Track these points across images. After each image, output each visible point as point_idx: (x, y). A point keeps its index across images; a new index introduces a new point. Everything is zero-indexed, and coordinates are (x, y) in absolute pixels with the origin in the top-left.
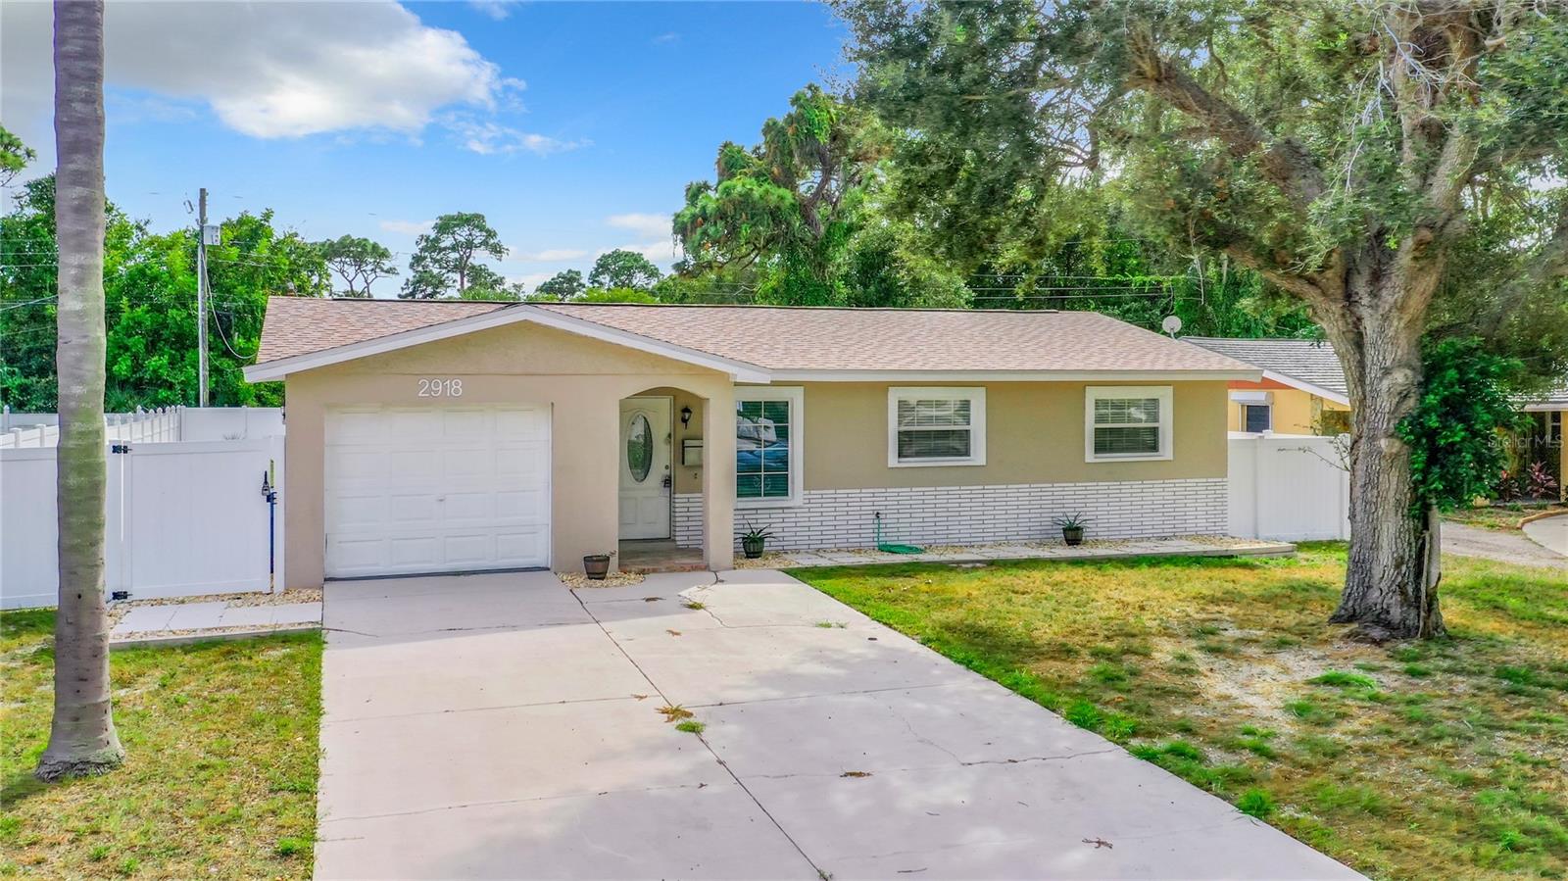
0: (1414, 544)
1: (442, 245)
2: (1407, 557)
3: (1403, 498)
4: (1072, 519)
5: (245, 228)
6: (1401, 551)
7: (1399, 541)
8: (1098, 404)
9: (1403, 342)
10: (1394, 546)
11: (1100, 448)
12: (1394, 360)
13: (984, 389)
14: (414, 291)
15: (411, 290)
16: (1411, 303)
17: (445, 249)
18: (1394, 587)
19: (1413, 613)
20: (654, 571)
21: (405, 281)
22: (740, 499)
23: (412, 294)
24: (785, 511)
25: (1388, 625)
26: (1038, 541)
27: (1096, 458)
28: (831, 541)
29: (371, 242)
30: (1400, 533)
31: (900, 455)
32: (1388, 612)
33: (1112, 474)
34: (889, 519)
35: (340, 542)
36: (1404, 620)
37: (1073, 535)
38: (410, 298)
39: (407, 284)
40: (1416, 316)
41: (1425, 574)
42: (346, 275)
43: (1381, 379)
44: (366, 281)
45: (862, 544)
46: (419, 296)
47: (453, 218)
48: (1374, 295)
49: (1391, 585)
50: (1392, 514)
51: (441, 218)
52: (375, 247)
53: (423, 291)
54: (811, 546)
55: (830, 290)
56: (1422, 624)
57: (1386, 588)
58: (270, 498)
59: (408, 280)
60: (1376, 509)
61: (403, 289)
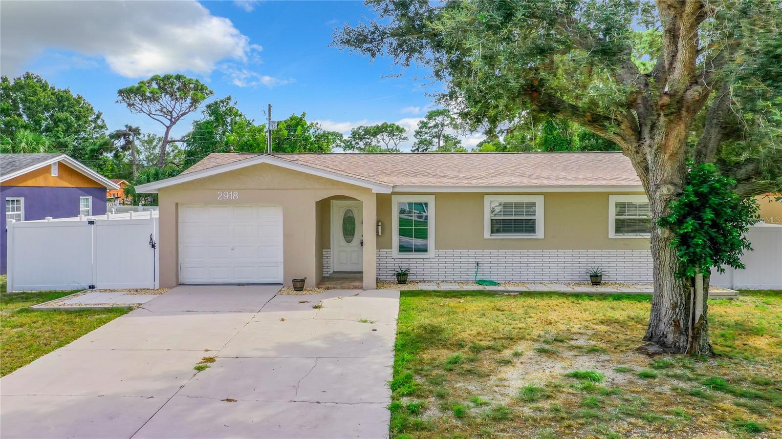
0: (683, 295)
1: (429, 125)
2: (679, 304)
3: (674, 266)
4: (595, 270)
5: (293, 121)
6: (675, 299)
7: (673, 293)
8: (617, 205)
9: (668, 168)
10: (671, 296)
11: (618, 230)
12: (661, 179)
13: (543, 196)
14: (418, 148)
15: (417, 147)
16: (670, 143)
17: (431, 127)
18: (670, 322)
19: (683, 338)
20: (334, 288)
21: (413, 143)
22: (400, 253)
23: (417, 149)
24: (425, 260)
25: (663, 345)
26: (577, 282)
27: (615, 236)
28: (451, 277)
29: (396, 125)
30: (674, 288)
31: (492, 232)
32: (666, 337)
33: (626, 245)
34: (485, 266)
35: (186, 267)
36: (675, 343)
37: (596, 279)
38: (416, 152)
39: (415, 145)
40: (675, 152)
41: (691, 315)
42: (385, 141)
43: (655, 192)
44: (395, 144)
45: (469, 279)
46: (421, 150)
47: (434, 112)
48: (652, 138)
49: (670, 320)
50: (669, 275)
51: (429, 112)
52: (398, 128)
53: (422, 148)
54: (440, 279)
55: (570, 143)
56: (689, 346)
57: (667, 321)
58: (153, 246)
59: (415, 143)
60: (660, 272)
61: (413, 147)
